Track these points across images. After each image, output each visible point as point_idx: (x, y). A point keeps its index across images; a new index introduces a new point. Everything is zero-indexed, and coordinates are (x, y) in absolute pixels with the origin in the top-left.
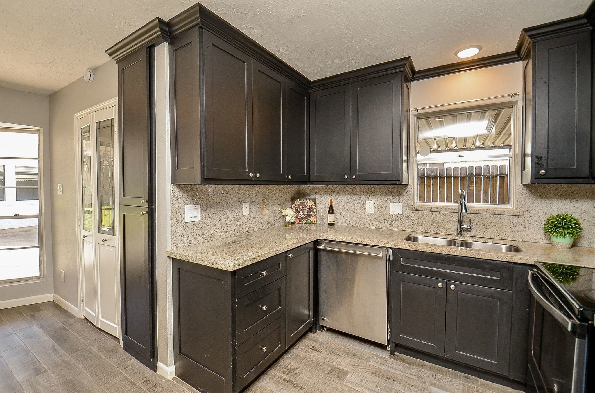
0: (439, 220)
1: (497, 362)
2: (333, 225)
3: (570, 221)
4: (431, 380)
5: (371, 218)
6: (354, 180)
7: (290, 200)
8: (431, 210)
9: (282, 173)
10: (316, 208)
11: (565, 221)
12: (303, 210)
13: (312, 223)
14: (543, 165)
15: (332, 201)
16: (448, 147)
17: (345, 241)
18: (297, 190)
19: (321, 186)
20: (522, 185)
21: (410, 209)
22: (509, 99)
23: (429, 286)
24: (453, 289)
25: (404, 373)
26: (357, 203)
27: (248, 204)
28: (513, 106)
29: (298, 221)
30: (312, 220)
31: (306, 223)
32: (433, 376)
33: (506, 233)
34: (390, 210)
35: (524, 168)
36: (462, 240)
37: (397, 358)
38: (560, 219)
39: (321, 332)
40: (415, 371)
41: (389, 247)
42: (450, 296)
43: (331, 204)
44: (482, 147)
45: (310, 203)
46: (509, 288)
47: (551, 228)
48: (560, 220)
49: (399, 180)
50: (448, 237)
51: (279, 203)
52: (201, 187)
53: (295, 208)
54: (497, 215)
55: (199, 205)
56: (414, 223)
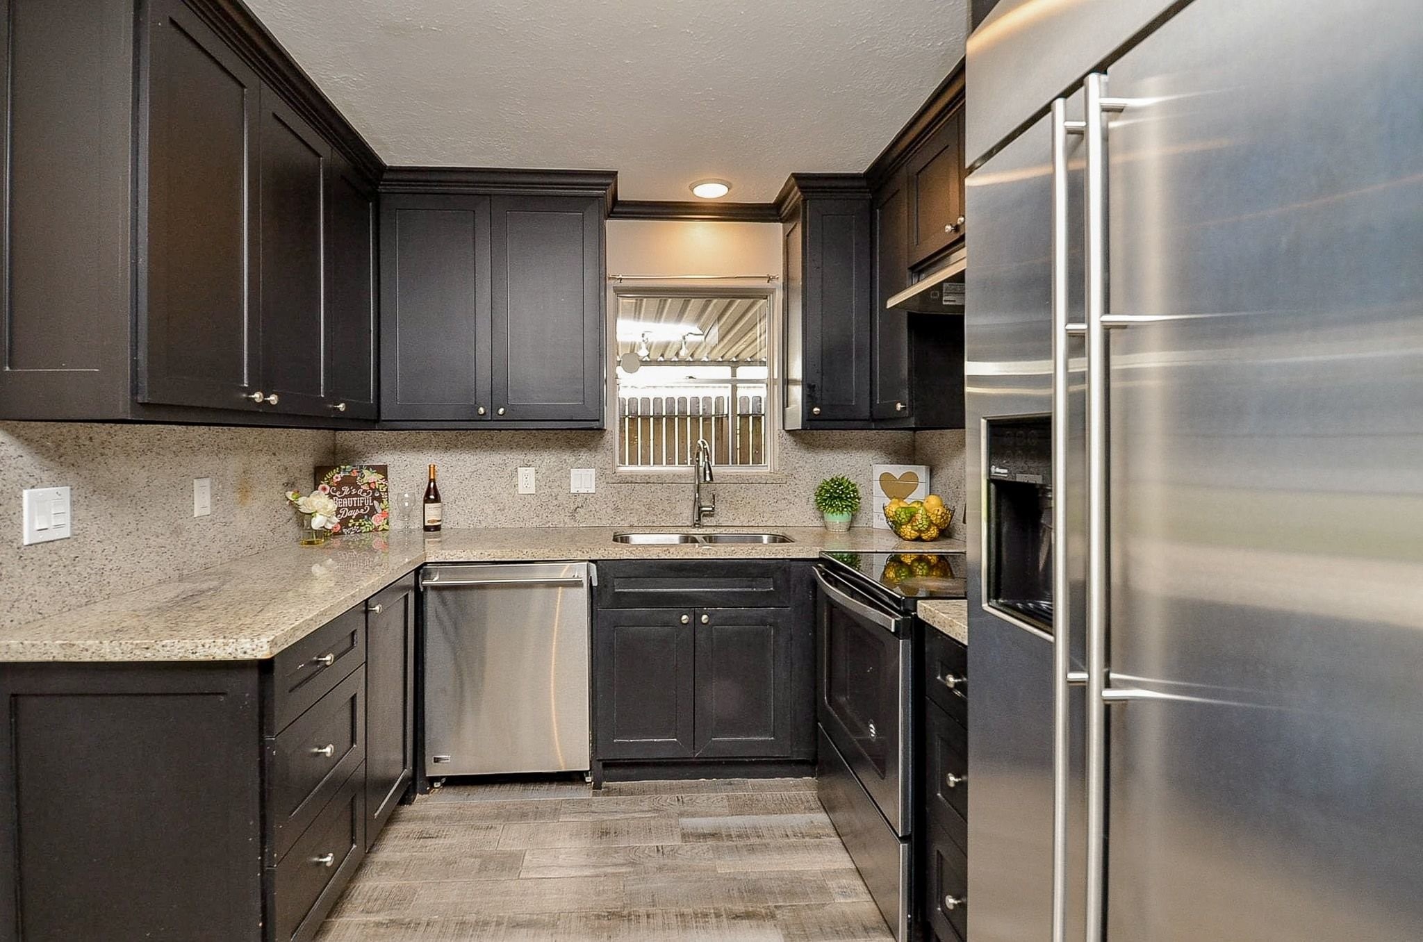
0: (661, 499)
1: (774, 736)
2: (437, 528)
3: (847, 488)
4: (678, 807)
5: (529, 505)
6: (502, 418)
7: (313, 470)
8: (648, 481)
9: (323, 396)
10: (387, 491)
11: (842, 487)
12: (350, 496)
13: (376, 529)
14: (816, 398)
15: (434, 469)
17: (492, 560)
18: (330, 443)
19: (400, 434)
20: (785, 432)
21: (610, 481)
22: (763, 284)
23: (665, 625)
24: (705, 622)
25: (628, 813)
26: (496, 473)
27: (207, 482)
28: (767, 296)
29: (336, 527)
30: (377, 521)
31: (361, 532)
32: (678, 800)
34: (570, 485)
35: (786, 403)
36: (704, 533)
37: (608, 792)
38: (836, 484)
39: (427, 796)
40: (647, 802)
41: (592, 558)
42: (701, 636)
43: (432, 477)
44: (689, 361)
45: (371, 477)
46: (784, 603)
47: (826, 500)
48: (835, 486)
49: (598, 420)
50: (679, 531)
51: (285, 480)
52: (73, 431)
53: (327, 492)
54: (751, 483)
55: (69, 488)
56: (617, 509)
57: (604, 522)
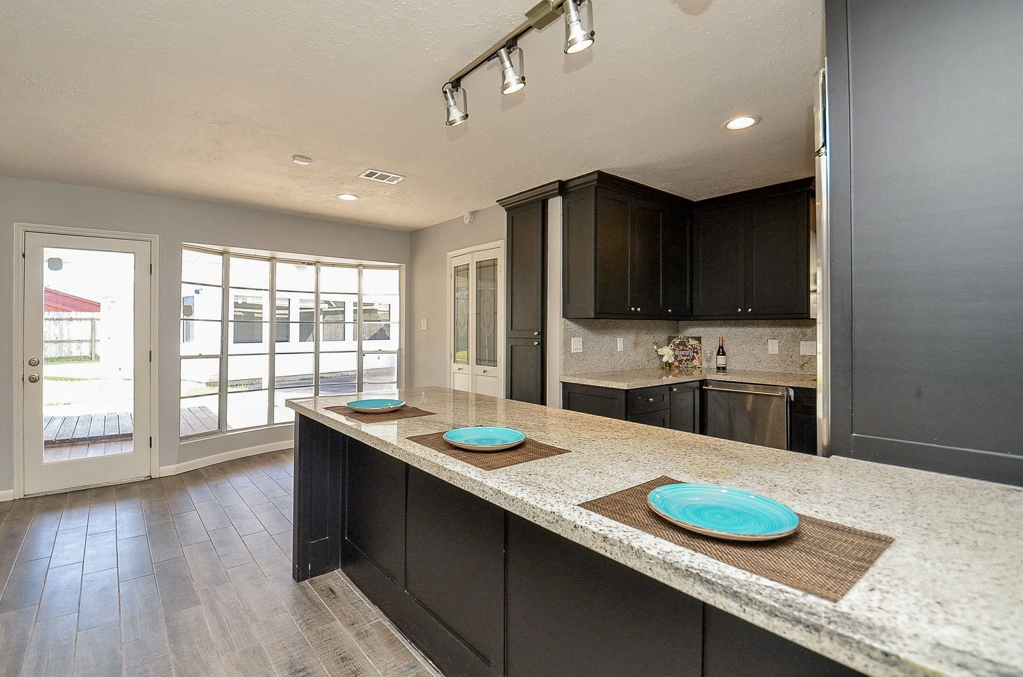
2: (724, 368)
5: (775, 360)
6: (751, 314)
7: (667, 338)
9: (660, 305)
10: (701, 348)
12: (683, 350)
13: (695, 367)
15: (722, 336)
18: (676, 326)
26: (756, 342)
27: (622, 339)
29: (677, 364)
30: (696, 362)
31: (688, 367)
34: (800, 350)
41: (791, 386)
43: (721, 343)
45: (693, 342)
49: (807, 314)
51: (653, 342)
52: (583, 321)
53: (673, 348)
55: (582, 338)
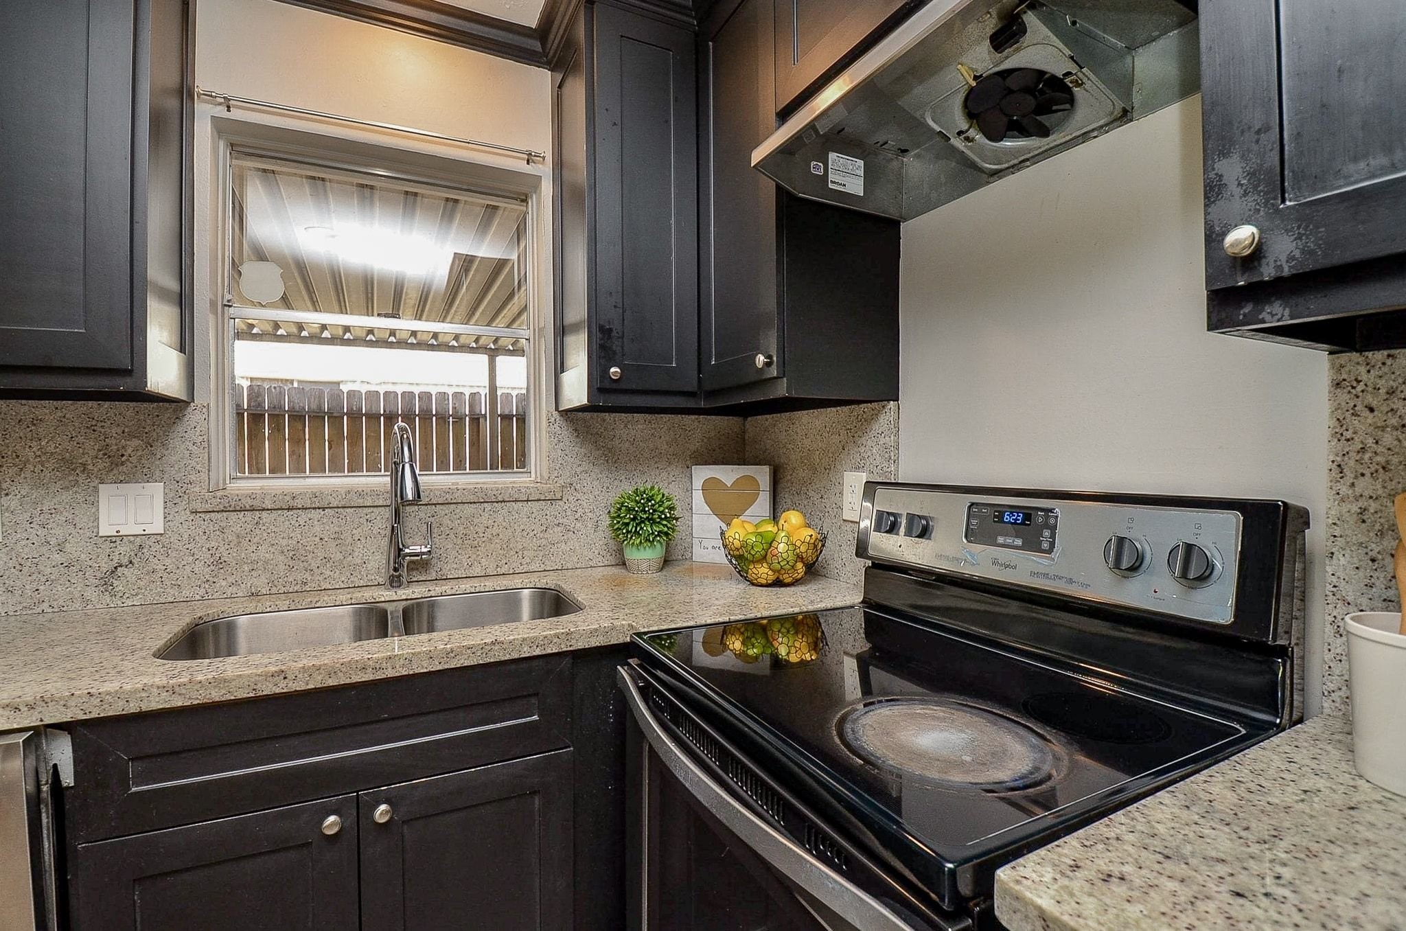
0: (321, 539)
3: (661, 503)
8: (291, 503)
11: (653, 502)
14: (613, 349)
16: (350, 331)
20: (556, 414)
21: (199, 506)
22: (518, 166)
23: (282, 846)
24: (383, 819)
28: (527, 196)
33: (525, 552)
34: (97, 520)
36: (407, 600)
38: (642, 498)
47: (627, 524)
48: (642, 501)
49: (130, 372)
50: (356, 598)
54: (501, 502)
56: (219, 563)
57: (186, 593)
